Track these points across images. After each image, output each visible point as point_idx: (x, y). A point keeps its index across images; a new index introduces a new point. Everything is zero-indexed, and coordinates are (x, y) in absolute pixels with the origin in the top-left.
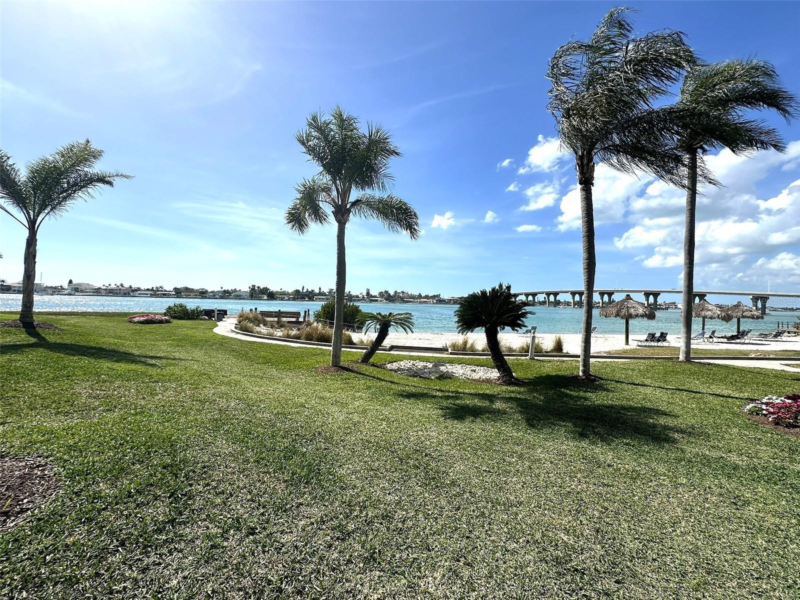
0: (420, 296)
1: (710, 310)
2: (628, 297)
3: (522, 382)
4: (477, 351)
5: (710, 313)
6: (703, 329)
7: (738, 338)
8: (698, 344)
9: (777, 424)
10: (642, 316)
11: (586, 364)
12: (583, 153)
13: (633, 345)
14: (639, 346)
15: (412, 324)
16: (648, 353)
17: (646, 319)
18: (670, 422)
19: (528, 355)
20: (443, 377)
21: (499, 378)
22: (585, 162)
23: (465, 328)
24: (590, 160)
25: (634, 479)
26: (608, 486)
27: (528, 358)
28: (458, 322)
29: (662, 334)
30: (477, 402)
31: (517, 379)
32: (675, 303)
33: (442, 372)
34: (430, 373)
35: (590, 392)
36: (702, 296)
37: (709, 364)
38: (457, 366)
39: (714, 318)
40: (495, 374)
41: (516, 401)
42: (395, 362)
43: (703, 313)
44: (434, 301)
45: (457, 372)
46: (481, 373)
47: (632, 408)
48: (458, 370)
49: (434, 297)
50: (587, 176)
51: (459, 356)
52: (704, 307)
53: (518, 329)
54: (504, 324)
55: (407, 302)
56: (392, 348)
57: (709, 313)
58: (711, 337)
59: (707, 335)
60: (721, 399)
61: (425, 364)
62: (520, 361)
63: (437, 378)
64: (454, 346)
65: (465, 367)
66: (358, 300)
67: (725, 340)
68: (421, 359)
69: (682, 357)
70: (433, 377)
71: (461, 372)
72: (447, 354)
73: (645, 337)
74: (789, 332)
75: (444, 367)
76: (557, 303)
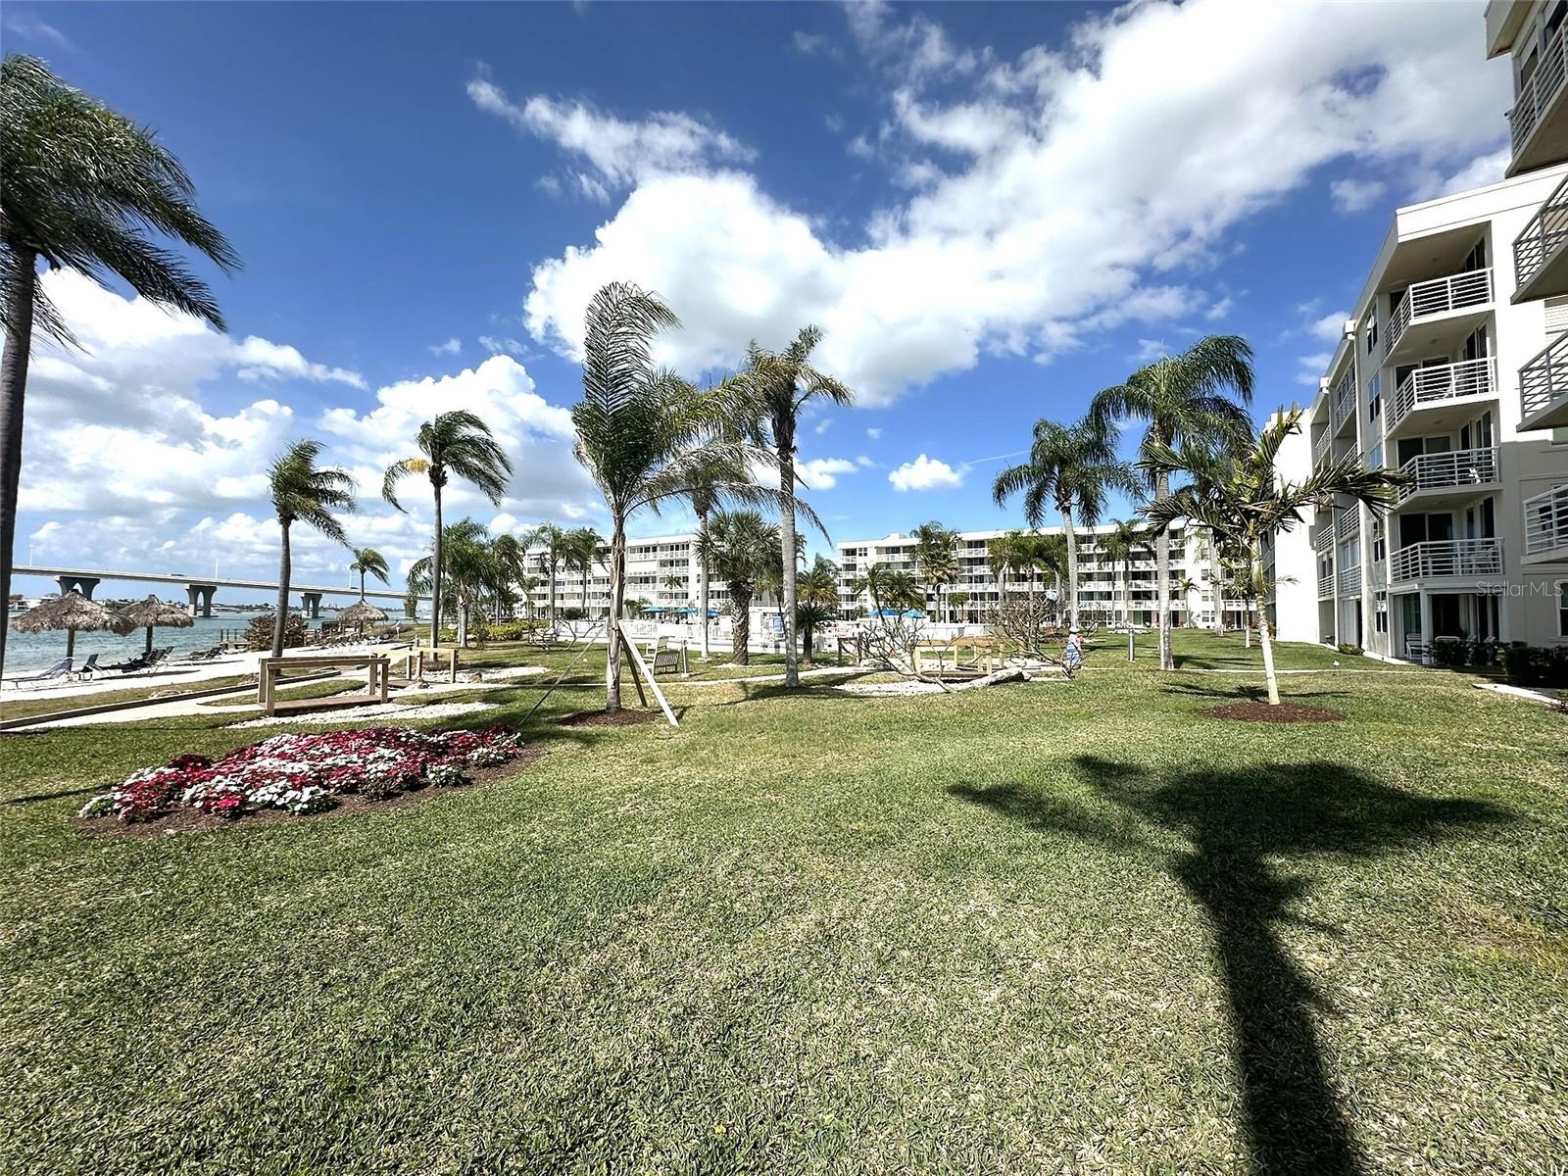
1: (86, 613)
5: (86, 617)
6: (70, 653)
7: (145, 666)
9: (130, 821)
37: (50, 730)
39: (95, 629)
43: (70, 618)
52: (72, 606)
57: (83, 619)
58: (86, 670)
59: (77, 666)
60: (40, 804)
67: (119, 672)
74: (236, 647)
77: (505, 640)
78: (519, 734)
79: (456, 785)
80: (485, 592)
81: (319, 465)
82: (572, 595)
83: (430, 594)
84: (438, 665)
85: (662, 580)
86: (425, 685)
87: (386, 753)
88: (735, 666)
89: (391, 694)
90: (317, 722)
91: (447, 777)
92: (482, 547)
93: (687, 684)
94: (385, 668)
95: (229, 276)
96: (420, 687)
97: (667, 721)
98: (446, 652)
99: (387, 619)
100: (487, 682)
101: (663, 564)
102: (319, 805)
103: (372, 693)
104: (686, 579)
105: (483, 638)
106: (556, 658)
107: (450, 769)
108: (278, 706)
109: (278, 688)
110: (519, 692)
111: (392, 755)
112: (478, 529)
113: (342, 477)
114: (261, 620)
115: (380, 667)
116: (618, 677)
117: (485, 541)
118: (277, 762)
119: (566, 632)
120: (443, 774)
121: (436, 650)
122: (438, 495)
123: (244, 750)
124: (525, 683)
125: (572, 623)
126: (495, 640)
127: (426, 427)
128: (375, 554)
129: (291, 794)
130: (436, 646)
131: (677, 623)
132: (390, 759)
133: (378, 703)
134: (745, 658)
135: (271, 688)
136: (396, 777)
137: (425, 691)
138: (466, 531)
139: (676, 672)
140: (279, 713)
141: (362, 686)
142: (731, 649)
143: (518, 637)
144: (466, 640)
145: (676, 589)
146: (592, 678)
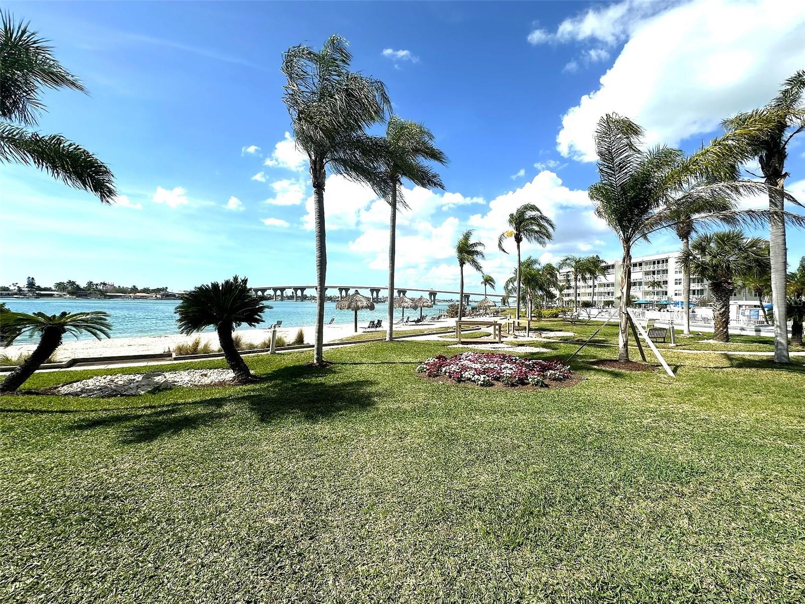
0: (134, 290)
1: (406, 302)
2: (357, 293)
3: (260, 378)
4: (211, 352)
7: (421, 321)
8: (399, 328)
9: (430, 376)
10: (366, 308)
11: (319, 352)
12: (316, 159)
13: (360, 331)
14: (364, 332)
15: (108, 326)
16: (369, 336)
17: (368, 310)
18: (373, 389)
19: (269, 350)
20: (158, 389)
21: (234, 378)
22: (318, 167)
23: (190, 327)
24: (322, 167)
25: (341, 443)
26: (321, 455)
27: (269, 352)
28: (180, 320)
29: (379, 321)
30: (201, 410)
31: (254, 376)
33: (157, 383)
34: (138, 387)
35: (321, 376)
36: (404, 292)
37: (403, 341)
38: (182, 372)
39: (409, 308)
40: (230, 375)
41: (248, 400)
42: (76, 382)
44: (158, 296)
45: (181, 379)
46: (214, 376)
47: (350, 384)
48: (183, 377)
49: (158, 291)
50: (319, 181)
51: (186, 361)
52: (403, 300)
53: (256, 324)
54: (239, 320)
55: (111, 297)
56: (74, 362)
57: (406, 304)
58: (407, 322)
59: (405, 320)
60: (406, 365)
61: (132, 377)
62: (260, 357)
63: (149, 392)
64: (180, 350)
65: (194, 373)
66: (8, 294)
67: (414, 323)
68: (124, 371)
69: (388, 339)
70: (143, 392)
71: (187, 379)
72: (170, 360)
73: (367, 325)
74: (445, 316)
75: (160, 377)
76: (304, 298)
77: (550, 317)
78: (569, 367)
79: (542, 386)
80: (540, 293)
81: (472, 241)
82: (585, 294)
83: (516, 295)
84: (520, 328)
85: (646, 283)
86: (516, 337)
87: (509, 365)
88: (716, 342)
89: (502, 340)
90: (476, 348)
91: (538, 382)
92: (539, 270)
93: (675, 351)
94: (500, 327)
96: (514, 338)
97: (665, 372)
98: (524, 322)
99: (496, 306)
100: (544, 338)
101: (647, 273)
102: (487, 383)
103: (495, 338)
104: (666, 282)
105: (540, 316)
106: (579, 328)
107: (539, 378)
108: (463, 340)
109: (462, 333)
110: (562, 344)
111: (511, 367)
112: (535, 262)
113: (480, 244)
114: (451, 306)
115: (497, 327)
116: (627, 342)
117: (540, 267)
118: (469, 363)
119: (583, 314)
120: (536, 380)
121: (519, 321)
122: (518, 247)
123: (456, 356)
124: (565, 340)
125: (588, 309)
126: (545, 317)
127: (512, 215)
128: (490, 277)
129: (476, 377)
130: (518, 319)
131: (660, 311)
132: (510, 369)
133: (497, 343)
134: (727, 338)
135: (460, 333)
136: (515, 377)
137: (516, 339)
138: (530, 263)
139: (664, 342)
140: (463, 343)
141: (489, 335)
142: (712, 330)
143: (557, 316)
144: (531, 316)
145: (657, 289)
146: (604, 341)
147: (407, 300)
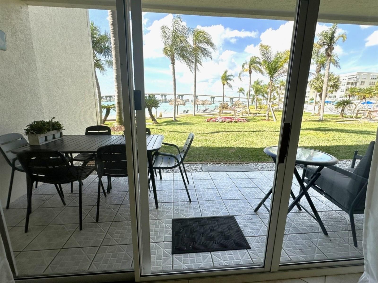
7: (206, 111)
10: (182, 104)
17: (183, 105)
22: (173, 57)
29: (187, 110)
31: (158, 123)
32: (188, 100)
50: (173, 62)
57: (199, 103)
58: (199, 111)
67: (203, 112)
81: (228, 74)
89: (236, 116)
94: (236, 111)
95: (215, 51)
105: (261, 108)
108: (222, 116)
113: (232, 75)
115: (235, 111)
122: (250, 76)
144: (257, 109)
147: (199, 101)
